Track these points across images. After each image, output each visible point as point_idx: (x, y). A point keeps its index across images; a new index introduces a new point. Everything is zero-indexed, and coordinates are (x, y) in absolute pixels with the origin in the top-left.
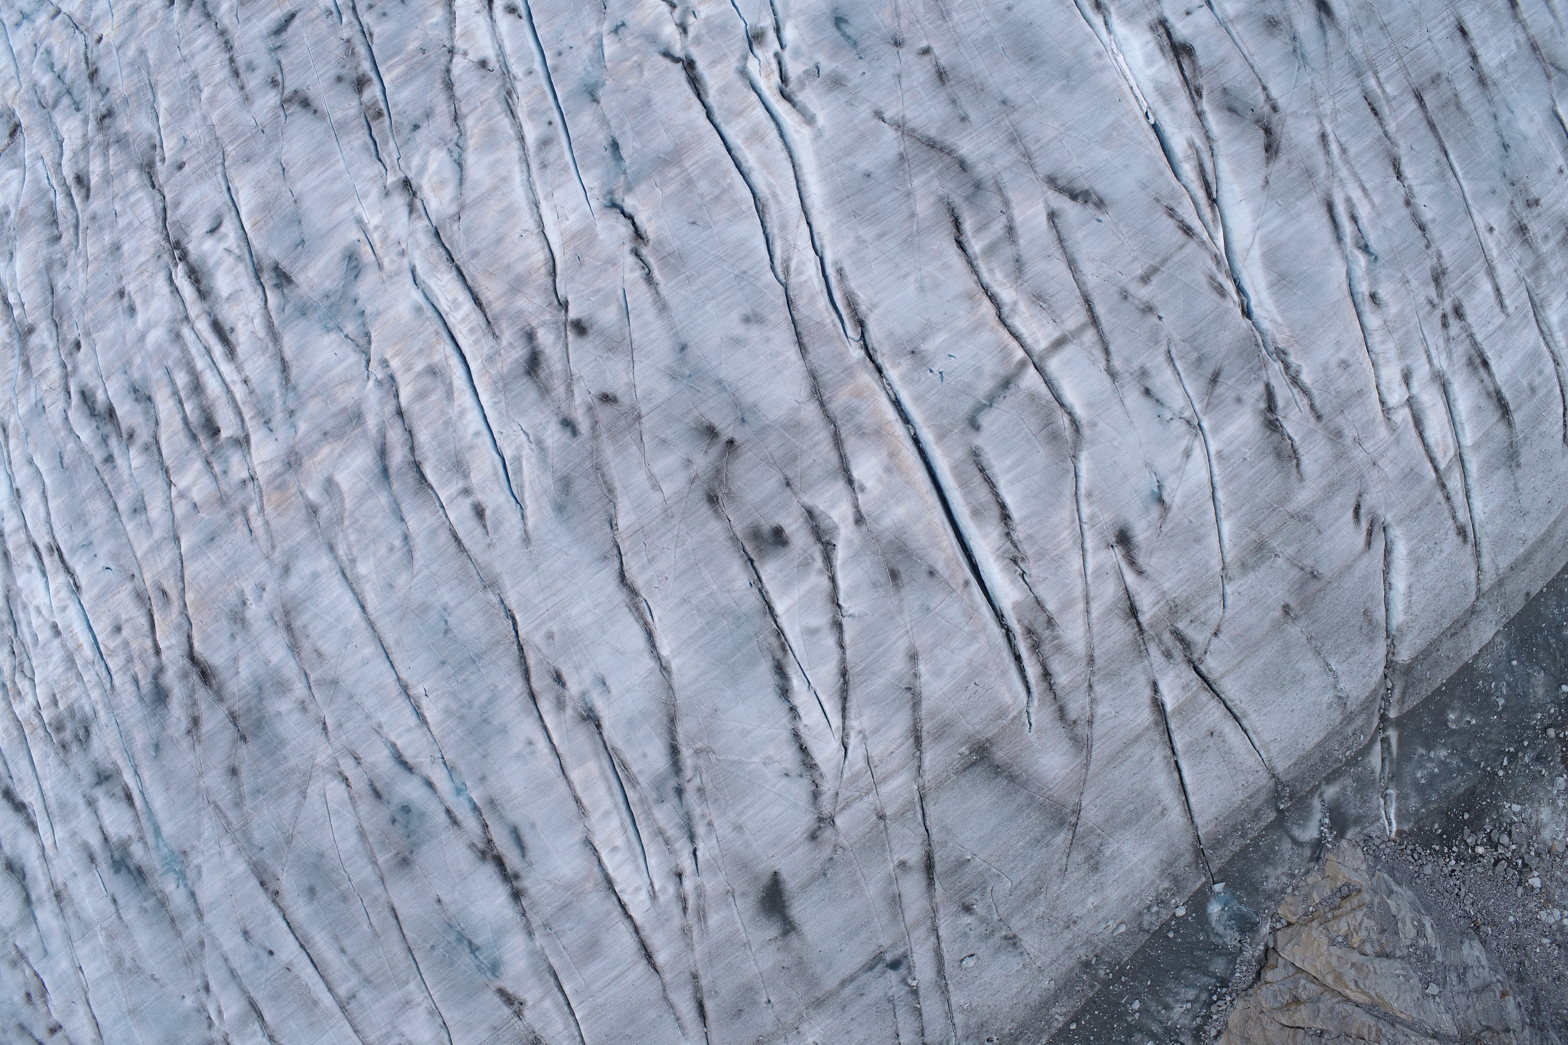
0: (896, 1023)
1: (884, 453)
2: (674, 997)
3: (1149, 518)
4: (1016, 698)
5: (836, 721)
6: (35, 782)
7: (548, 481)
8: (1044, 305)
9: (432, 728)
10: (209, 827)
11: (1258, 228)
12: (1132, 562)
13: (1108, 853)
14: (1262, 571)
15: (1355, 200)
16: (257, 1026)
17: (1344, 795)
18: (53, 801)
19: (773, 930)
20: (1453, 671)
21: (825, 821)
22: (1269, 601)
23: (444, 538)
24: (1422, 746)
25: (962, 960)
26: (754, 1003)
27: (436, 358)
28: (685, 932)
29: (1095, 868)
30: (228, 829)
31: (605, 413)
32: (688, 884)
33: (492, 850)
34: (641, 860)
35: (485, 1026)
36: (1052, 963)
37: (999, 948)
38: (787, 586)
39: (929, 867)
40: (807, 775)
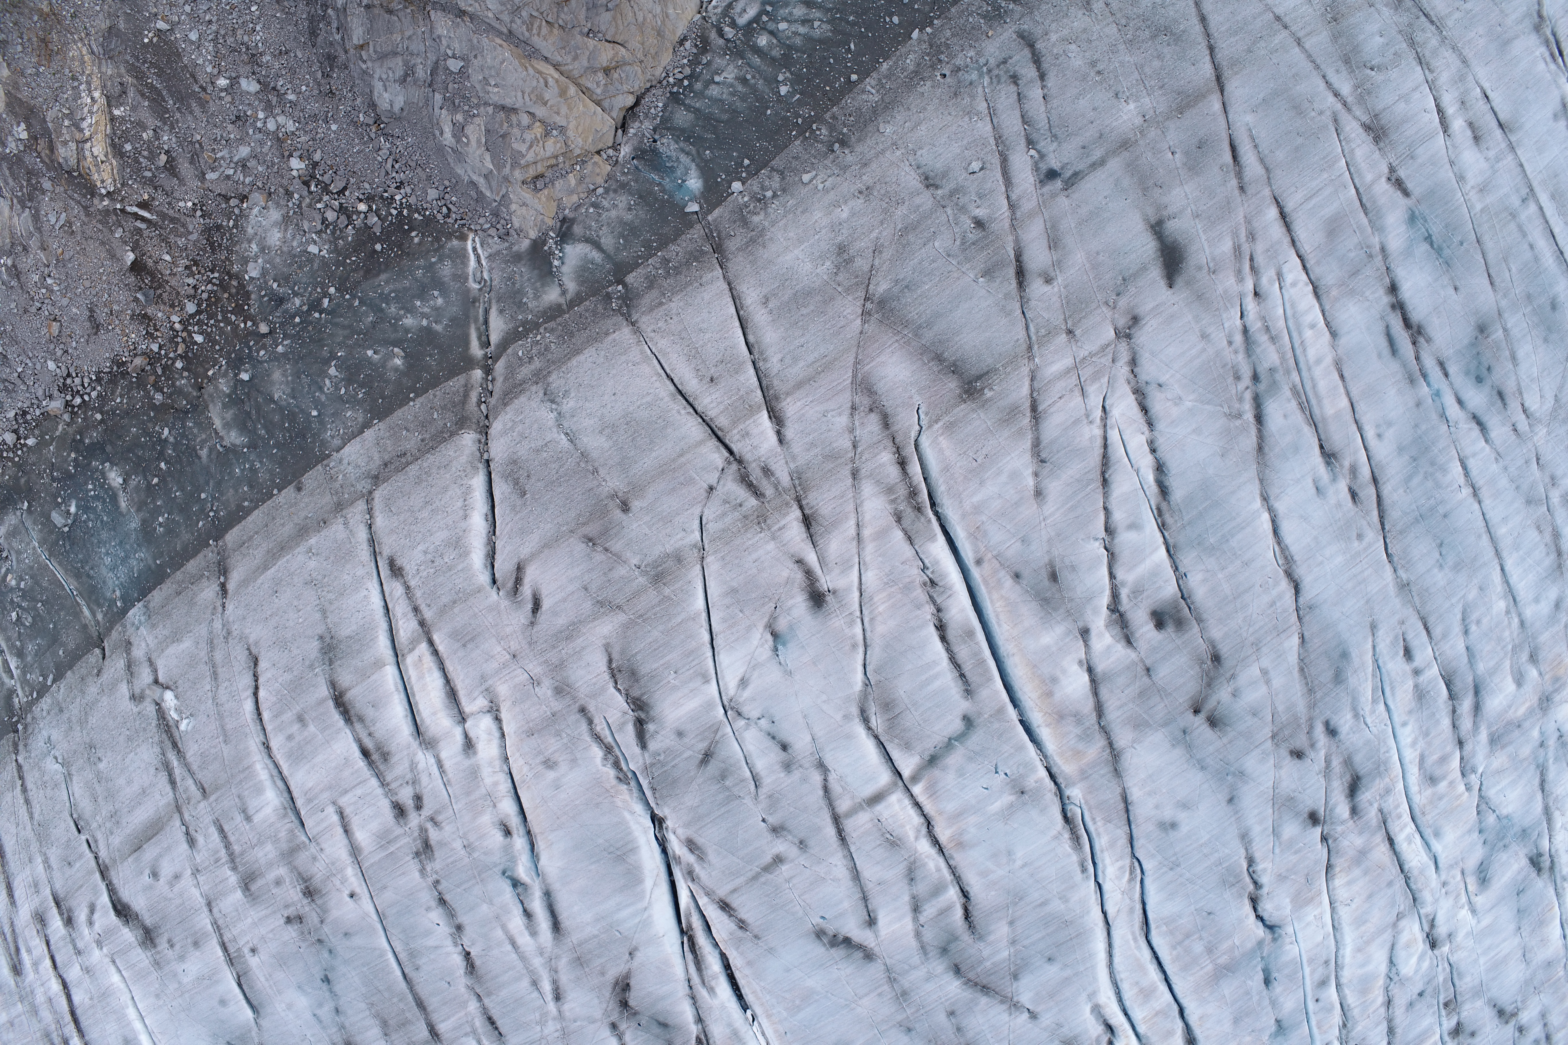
0: (1048, 112)
1: (1058, 696)
2: (1260, 170)
3: (789, 618)
4: (935, 441)
5: (1114, 436)
7: (1352, 681)
8: (888, 836)
9: (1456, 455)
11: (646, 909)
12: (809, 573)
13: (828, 263)
14: (657, 551)
15: (526, 933)
17: (536, 289)
19: (1171, 226)
20: (399, 414)
21: (1124, 334)
22: (647, 518)
23: (1437, 632)
24: (438, 333)
25: (982, 169)
26: (1187, 153)
27: (1429, 792)
28: (1252, 236)
29: (841, 249)
31: (1301, 742)
32: (1249, 285)
33: (1413, 335)
34: (1289, 313)
35: (1420, 161)
36: (883, 152)
37: (944, 177)
38: (1155, 573)
39: (1021, 274)
40: (1142, 384)
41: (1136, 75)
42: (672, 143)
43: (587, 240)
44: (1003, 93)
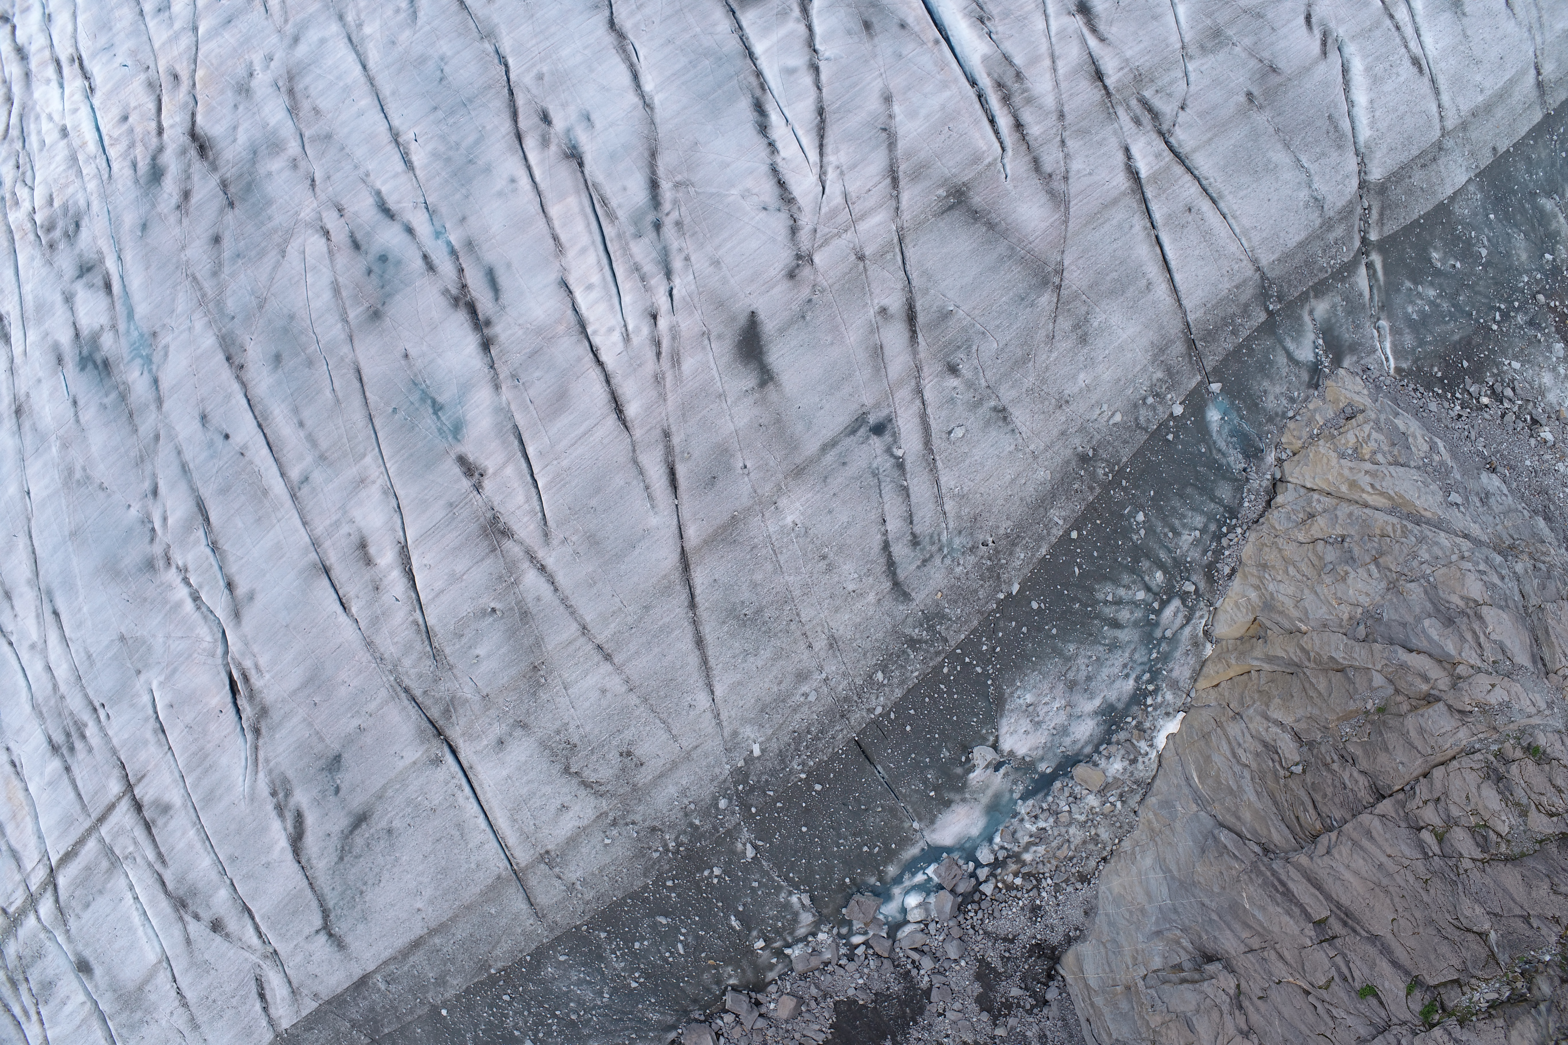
0: (882, 503)
2: (644, 459)
4: (990, 147)
5: (813, 156)
6: (17, 290)
9: (418, 172)
10: (183, 301)
12: (1093, 29)
13: (1096, 324)
14: (1222, 55)
16: (201, 533)
17: (1336, 315)
18: (31, 304)
19: (750, 382)
20: (1430, 207)
21: (803, 259)
22: (1232, 85)
24: (1409, 280)
25: (950, 432)
26: (729, 469)
28: (658, 379)
29: (1083, 340)
30: (202, 301)
32: (663, 323)
33: (465, 296)
34: (617, 301)
35: (442, 502)
36: (1048, 448)
37: (988, 421)
38: (766, 30)
39: (911, 317)
40: (784, 208)
41: (782, 559)
42: (1232, 463)
43: (1297, 363)
44: (927, 524)
